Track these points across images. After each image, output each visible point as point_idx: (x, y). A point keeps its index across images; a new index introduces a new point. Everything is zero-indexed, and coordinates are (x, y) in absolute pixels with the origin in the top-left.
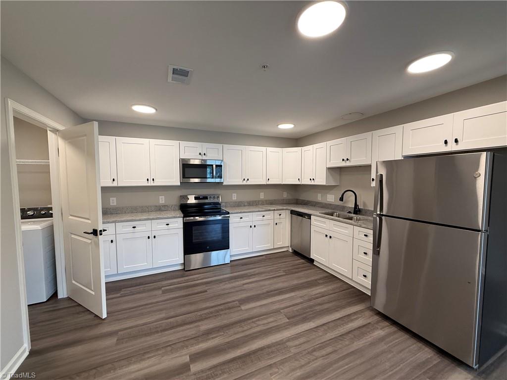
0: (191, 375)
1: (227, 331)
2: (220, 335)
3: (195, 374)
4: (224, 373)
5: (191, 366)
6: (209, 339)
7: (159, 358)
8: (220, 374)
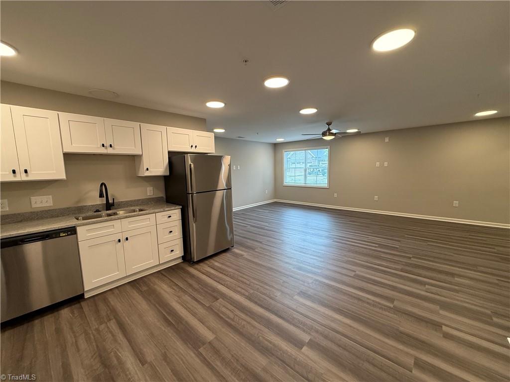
0: (313, 336)
1: (256, 335)
2: (264, 338)
3: (310, 333)
4: (294, 318)
5: (307, 341)
6: (274, 345)
7: (325, 376)
8: (296, 319)
